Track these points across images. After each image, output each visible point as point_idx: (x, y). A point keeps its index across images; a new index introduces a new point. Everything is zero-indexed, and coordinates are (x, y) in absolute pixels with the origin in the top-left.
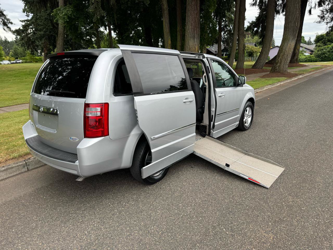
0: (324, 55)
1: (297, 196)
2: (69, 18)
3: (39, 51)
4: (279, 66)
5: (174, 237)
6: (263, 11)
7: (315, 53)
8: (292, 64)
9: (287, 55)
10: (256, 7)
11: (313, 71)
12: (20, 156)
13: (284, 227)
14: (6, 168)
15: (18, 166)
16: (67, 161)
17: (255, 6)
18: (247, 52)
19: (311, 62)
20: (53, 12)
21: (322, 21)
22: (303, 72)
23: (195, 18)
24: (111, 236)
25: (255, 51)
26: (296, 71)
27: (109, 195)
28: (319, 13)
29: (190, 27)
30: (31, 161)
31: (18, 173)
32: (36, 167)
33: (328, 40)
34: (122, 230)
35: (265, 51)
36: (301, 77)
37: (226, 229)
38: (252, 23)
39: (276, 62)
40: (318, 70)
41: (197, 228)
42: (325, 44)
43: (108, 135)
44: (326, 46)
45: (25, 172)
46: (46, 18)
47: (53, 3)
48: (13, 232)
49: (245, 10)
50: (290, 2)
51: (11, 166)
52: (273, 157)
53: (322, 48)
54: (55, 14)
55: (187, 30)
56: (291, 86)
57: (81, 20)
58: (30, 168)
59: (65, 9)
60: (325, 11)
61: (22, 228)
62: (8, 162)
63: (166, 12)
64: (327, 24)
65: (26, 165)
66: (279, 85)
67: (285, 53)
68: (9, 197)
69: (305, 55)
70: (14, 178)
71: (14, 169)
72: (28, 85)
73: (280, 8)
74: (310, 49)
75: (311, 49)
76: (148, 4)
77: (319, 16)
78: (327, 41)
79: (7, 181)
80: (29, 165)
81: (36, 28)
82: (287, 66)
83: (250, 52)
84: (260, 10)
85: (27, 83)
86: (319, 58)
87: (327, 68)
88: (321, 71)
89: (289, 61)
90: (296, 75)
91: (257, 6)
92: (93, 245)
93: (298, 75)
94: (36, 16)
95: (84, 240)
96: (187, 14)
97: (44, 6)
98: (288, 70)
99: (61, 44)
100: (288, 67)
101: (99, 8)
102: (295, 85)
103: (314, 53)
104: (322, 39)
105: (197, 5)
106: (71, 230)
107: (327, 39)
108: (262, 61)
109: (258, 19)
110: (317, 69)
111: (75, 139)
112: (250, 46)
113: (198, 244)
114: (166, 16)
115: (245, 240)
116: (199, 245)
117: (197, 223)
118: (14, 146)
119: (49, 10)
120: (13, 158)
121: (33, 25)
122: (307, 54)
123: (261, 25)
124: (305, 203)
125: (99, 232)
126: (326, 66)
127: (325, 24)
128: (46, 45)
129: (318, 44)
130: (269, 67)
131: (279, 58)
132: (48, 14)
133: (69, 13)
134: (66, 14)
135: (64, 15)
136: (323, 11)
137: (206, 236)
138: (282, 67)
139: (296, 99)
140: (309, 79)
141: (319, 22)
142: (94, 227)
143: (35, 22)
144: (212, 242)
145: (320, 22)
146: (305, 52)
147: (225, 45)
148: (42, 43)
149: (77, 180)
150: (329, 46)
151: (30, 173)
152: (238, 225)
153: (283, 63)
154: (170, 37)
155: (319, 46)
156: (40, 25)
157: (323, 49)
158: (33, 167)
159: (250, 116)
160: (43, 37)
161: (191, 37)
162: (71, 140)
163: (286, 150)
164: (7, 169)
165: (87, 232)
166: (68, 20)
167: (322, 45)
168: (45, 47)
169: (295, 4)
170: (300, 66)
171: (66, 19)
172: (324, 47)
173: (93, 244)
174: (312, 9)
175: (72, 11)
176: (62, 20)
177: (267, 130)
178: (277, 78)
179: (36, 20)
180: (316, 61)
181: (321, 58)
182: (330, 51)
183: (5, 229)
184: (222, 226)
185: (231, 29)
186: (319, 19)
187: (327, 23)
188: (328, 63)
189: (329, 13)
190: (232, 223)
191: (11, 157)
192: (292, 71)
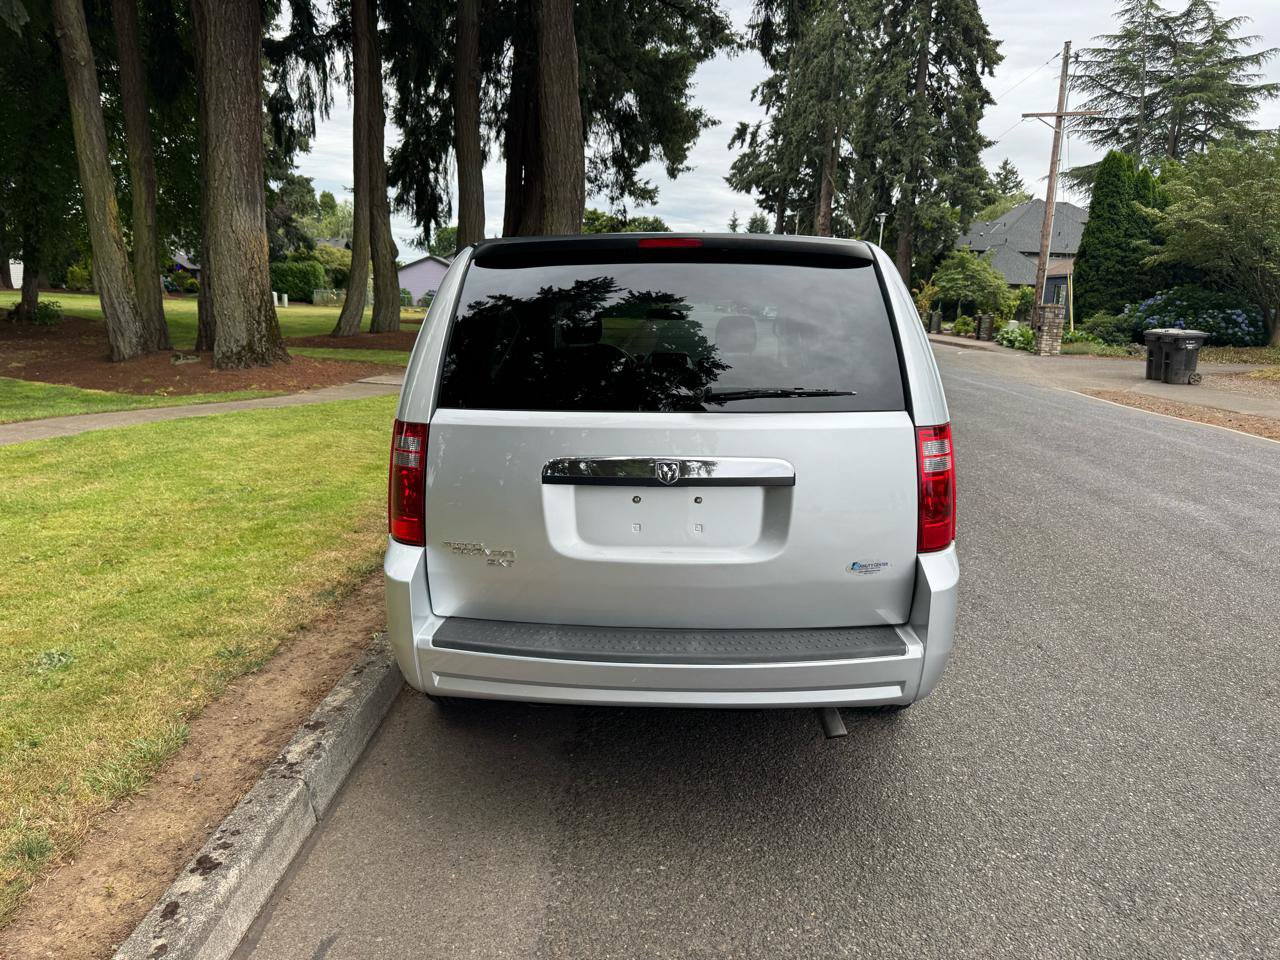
18: (327, 271)
23: (249, 120)
29: (234, 156)
50: (555, 120)
55: (219, 167)
63: (86, 73)
83: (336, 271)
112: (335, 250)
114: (87, 92)
154: (111, 187)
161: (241, 199)
169: (569, 128)
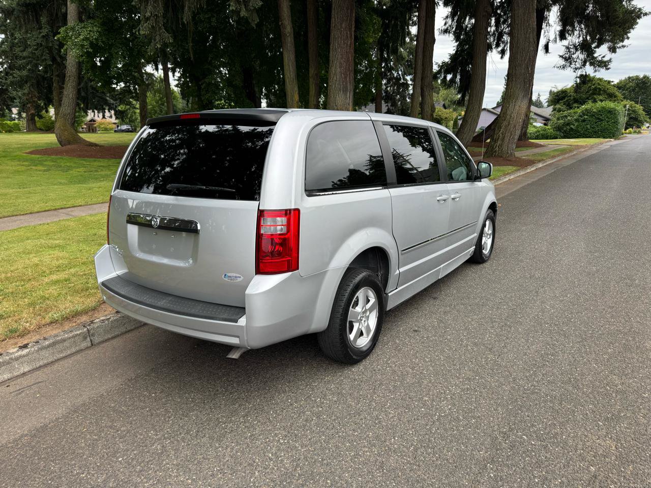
0: (568, 127)
1: (626, 375)
2: (92, 45)
3: (15, 111)
4: (501, 145)
5: (439, 455)
6: (464, 43)
7: (553, 123)
8: (522, 143)
9: (515, 126)
10: (449, 36)
11: (558, 156)
12: (66, 318)
13: (626, 428)
14: (51, 341)
15: (73, 337)
16: (219, 320)
17: (448, 34)
19: (547, 139)
20: (59, 33)
21: (568, 64)
22: (540, 157)
23: (346, 52)
24: (323, 460)
25: (444, 118)
26: (527, 155)
27: (280, 386)
28: (562, 51)
29: (339, 70)
30: (98, 327)
31: (74, 350)
32: (106, 338)
33: (574, 99)
34: (337, 447)
35: (472, 117)
36: (540, 165)
37: (527, 436)
38: (442, 66)
39: (494, 138)
40: (565, 154)
41: (475, 437)
42: (570, 107)
43: (297, 268)
44: (571, 110)
45: (87, 348)
46: (38, 44)
47: (54, 15)
48: (120, 462)
49: (434, 40)
50: (518, 29)
51: (60, 338)
52: (553, 308)
53: (565, 113)
54: (63, 37)
55: (332, 76)
56: (529, 182)
57: (116, 51)
58: (96, 340)
59: (84, 27)
60: (572, 47)
61: (135, 454)
62: (44, 330)
63: (289, 39)
64: (575, 72)
65: (88, 334)
66: (507, 181)
67: (511, 122)
68: (77, 398)
69: (534, 126)
70: (70, 361)
71: (66, 344)
72: (8, 177)
73: (492, 39)
74: (542, 115)
75: (545, 116)
76: (256, 24)
77: (561, 56)
78: (573, 101)
79: (56, 366)
80: (93, 335)
81: (11, 63)
82: (514, 146)
84: (457, 41)
85: (4, 175)
86: (561, 131)
87: (580, 150)
88: (571, 156)
89: (518, 137)
90: (531, 163)
91: (451, 35)
92: (296, 478)
93: (535, 163)
94: (12, 40)
95: (273, 469)
96: (331, 45)
97: (35, 20)
98: (515, 153)
99: (71, 96)
100: (517, 147)
101: (160, 28)
102: (536, 181)
103: (550, 123)
104: (563, 98)
105: (350, 29)
106: (237, 452)
107: (572, 98)
108: (465, 136)
109: (454, 58)
110: (563, 152)
111: (236, 277)
113: (489, 465)
114: (289, 48)
115: (568, 452)
116: (491, 466)
117: (470, 428)
118: (44, 298)
119: (45, 28)
120: (52, 323)
121: (3, 57)
122: (539, 124)
123: (461, 70)
124: (645, 386)
125: (296, 454)
126: (578, 147)
127: (572, 70)
128: (32, 97)
129: (558, 106)
130: (476, 147)
131: (500, 131)
132: (43, 37)
133: (92, 37)
134: (86, 39)
135: (83, 40)
136: (567, 48)
137: (497, 450)
138: (505, 148)
139: (548, 206)
140: (556, 169)
141: (562, 67)
142: (281, 444)
143: (9, 50)
144: (512, 459)
145: (564, 67)
146: (536, 121)
147: (389, 105)
148: (24, 94)
149: (230, 356)
150: (576, 110)
151: (97, 349)
152: (545, 429)
153: (508, 140)
154: (296, 89)
155: (559, 111)
156: (21, 57)
157: (566, 116)
158: (101, 339)
159: (490, 235)
160: (26, 82)
161: (340, 90)
162: (226, 279)
163: (571, 296)
164: (53, 343)
165: (272, 455)
166: (90, 50)
167: (564, 107)
168: (30, 102)
169: (527, 32)
170: (531, 147)
171: (87, 48)
172: (569, 111)
173: (295, 476)
174: (549, 44)
175: (98, 31)
176: (78, 49)
177: (522, 261)
178: (499, 167)
179: (11, 48)
180: (556, 138)
181: (563, 133)
182: (579, 119)
183: (100, 458)
184: (517, 432)
185: (399, 75)
186: (562, 62)
187: (576, 69)
188: (577, 142)
189: (579, 52)
190: (533, 425)
191: (48, 320)
192: (523, 154)
